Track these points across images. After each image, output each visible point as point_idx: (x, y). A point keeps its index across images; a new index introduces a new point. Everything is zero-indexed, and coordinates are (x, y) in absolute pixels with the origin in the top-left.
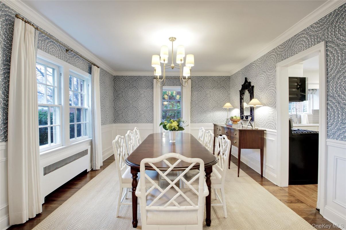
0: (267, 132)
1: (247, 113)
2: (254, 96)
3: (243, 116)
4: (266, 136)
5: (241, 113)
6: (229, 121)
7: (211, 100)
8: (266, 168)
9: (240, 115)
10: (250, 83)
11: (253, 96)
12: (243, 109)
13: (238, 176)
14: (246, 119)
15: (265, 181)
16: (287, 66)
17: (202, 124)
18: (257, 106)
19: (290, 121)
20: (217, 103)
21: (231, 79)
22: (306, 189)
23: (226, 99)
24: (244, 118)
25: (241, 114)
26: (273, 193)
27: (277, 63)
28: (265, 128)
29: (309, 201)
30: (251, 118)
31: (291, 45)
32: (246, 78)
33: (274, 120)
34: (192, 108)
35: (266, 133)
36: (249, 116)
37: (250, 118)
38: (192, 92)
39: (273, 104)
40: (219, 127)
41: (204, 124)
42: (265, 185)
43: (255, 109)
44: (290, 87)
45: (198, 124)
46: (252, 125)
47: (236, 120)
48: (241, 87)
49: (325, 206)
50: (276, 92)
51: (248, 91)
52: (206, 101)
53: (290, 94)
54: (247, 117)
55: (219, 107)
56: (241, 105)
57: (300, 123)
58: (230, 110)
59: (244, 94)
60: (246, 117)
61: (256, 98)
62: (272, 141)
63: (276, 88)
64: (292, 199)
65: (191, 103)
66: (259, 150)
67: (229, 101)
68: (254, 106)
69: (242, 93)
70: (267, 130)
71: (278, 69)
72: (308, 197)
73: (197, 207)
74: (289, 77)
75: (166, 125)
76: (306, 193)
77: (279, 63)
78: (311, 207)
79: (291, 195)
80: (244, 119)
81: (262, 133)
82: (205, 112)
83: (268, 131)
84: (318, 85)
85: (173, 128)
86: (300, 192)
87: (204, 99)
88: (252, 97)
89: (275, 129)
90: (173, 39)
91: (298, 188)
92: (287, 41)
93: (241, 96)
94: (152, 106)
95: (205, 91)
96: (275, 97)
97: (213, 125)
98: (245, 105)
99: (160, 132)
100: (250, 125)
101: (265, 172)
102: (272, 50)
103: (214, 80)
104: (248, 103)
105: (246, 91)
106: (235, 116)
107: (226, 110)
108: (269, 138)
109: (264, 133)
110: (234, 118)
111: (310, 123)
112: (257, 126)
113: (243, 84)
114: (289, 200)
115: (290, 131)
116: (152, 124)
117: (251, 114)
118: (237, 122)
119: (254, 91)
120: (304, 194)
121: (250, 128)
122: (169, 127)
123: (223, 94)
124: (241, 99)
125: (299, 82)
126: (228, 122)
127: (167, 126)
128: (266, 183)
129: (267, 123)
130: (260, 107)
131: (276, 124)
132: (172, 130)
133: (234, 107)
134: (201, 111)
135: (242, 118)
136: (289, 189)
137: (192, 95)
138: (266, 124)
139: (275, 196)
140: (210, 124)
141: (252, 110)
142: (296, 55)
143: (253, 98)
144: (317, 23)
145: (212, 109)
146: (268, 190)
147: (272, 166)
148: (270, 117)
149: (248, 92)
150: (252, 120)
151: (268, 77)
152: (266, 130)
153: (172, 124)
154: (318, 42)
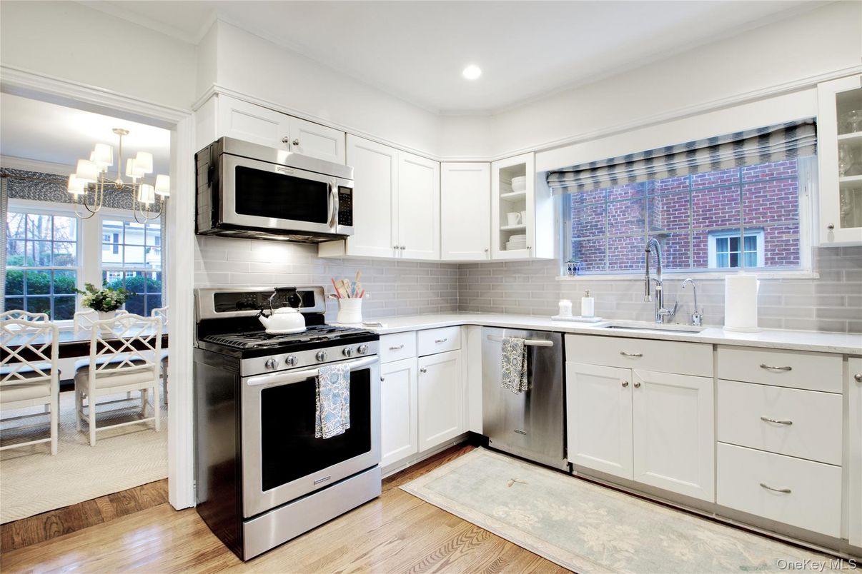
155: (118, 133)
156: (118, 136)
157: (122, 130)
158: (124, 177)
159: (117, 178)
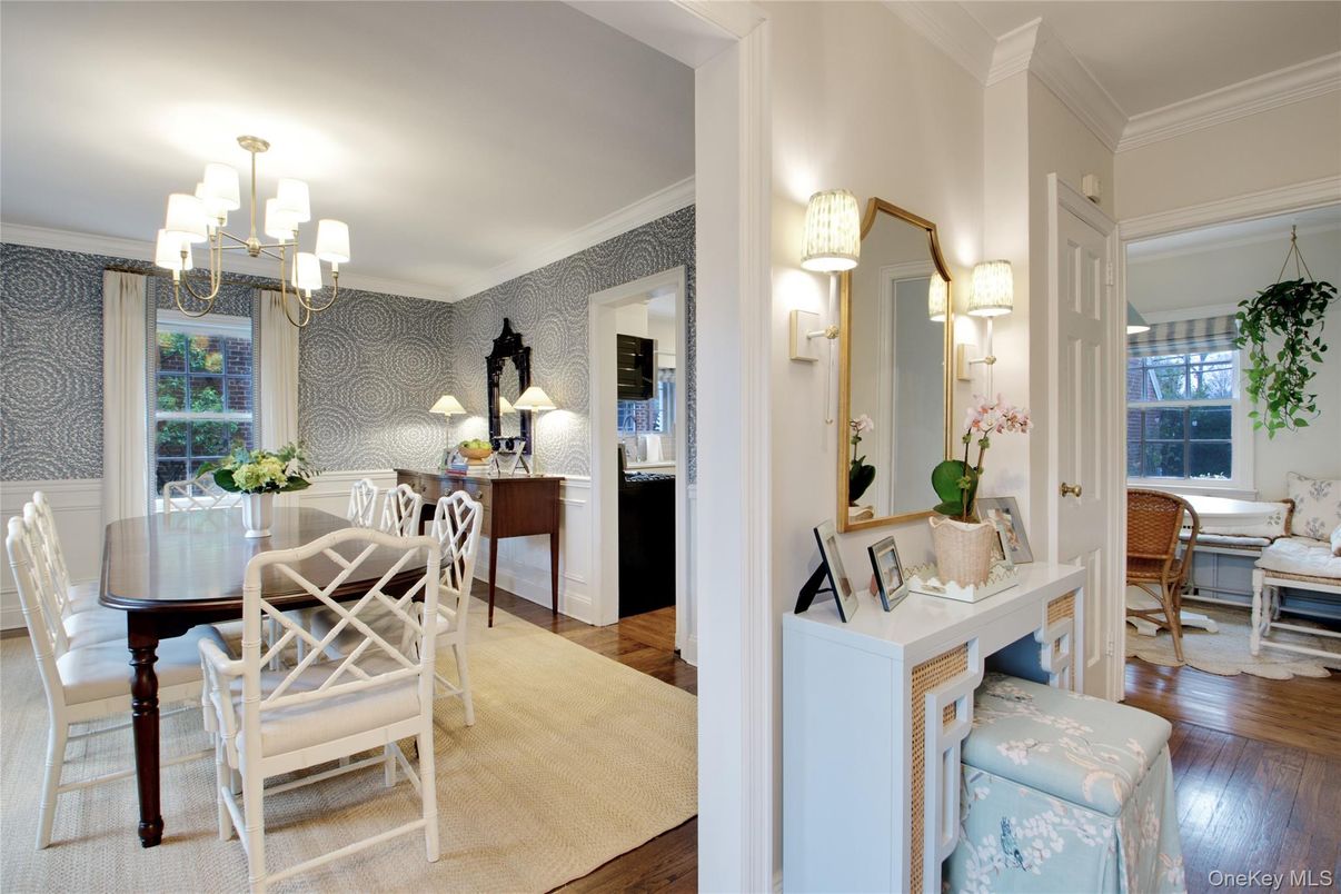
0: (568, 484)
1: (509, 431)
2: (532, 379)
3: (497, 440)
4: (564, 496)
5: (491, 429)
6: (454, 458)
7: (382, 381)
8: (564, 587)
9: (488, 436)
10: (518, 337)
11: (529, 378)
12: (498, 417)
13: (490, 626)
14: (507, 451)
15: (562, 622)
16: (613, 305)
17: (350, 472)
18: (541, 408)
19: (620, 450)
20: (408, 395)
21: (453, 315)
22: (655, 620)
23: (438, 380)
24: (503, 445)
25: (491, 435)
26: (586, 642)
27: (589, 293)
28: (562, 473)
29: (661, 641)
30: (524, 443)
31: (622, 253)
32: (506, 321)
33: (583, 447)
34: (304, 409)
35: (564, 487)
36: (516, 438)
37: (519, 447)
38: (302, 348)
39: (579, 405)
40: (420, 478)
41: (355, 471)
42: (563, 631)
43: (534, 418)
44: (621, 362)
45: (334, 473)
46: (526, 467)
47: (478, 454)
48: (492, 345)
49: (688, 637)
50: (587, 371)
51: (515, 361)
52: (363, 385)
53: (620, 380)
54: (510, 443)
55: (417, 409)
56: (490, 403)
57: (645, 459)
58: (454, 420)
59: (500, 369)
60: (507, 443)
61: (537, 386)
62: (580, 506)
63: (587, 360)
64: (627, 644)
65: (300, 389)
66: (547, 537)
67: (450, 390)
68: (533, 409)
69: (494, 366)
70: (566, 477)
71: (593, 309)
72: (657, 633)
73: (418, 668)
74: (618, 335)
75: (230, 473)
76: (657, 627)
77: (595, 294)
78: (665, 650)
79: (623, 637)
80: (500, 450)
81: (553, 487)
82: (360, 426)
83: (570, 480)
84: (674, 358)
85: (268, 480)
86: (644, 627)
87: (353, 376)
88: (525, 382)
89: (587, 472)
90: (254, 145)
91: (639, 622)
92: (612, 240)
93: (490, 377)
94: (92, 397)
95: (360, 349)
96: (586, 386)
97: (396, 474)
98: (504, 405)
99: (145, 514)
100: (521, 465)
101: (562, 596)
102: (578, 254)
103: (394, 311)
104: (512, 402)
105: (506, 363)
106: (476, 440)
107: (438, 420)
108: (572, 499)
109: (559, 486)
110: (474, 446)
111: (665, 459)
112: (542, 466)
113: (497, 336)
114: (620, 649)
115: (622, 475)
116: (98, 480)
117: (524, 434)
118: (480, 459)
119: (533, 364)
120: (652, 630)
121: (520, 474)
122: (247, 479)
123: (426, 364)
124: (493, 385)
125: (638, 350)
126: (449, 461)
127: (239, 477)
128: (566, 625)
129: (566, 457)
130: (548, 411)
131: (588, 458)
132: (259, 490)
133: (470, 412)
134: (344, 424)
135: (496, 446)
136: (620, 627)
137: (302, 359)
138: (563, 462)
139: (590, 648)
140: (379, 471)
141: (525, 419)
142: (632, 282)
143: (529, 385)
144: (672, 217)
145: (388, 417)
146: (571, 639)
147: (580, 577)
148: (574, 439)
149: (513, 366)
150: (527, 450)
151: (569, 329)
152: (563, 479)
153: (260, 467)
154: (675, 264)
155: (246, 148)
156: (248, 154)
157: (254, 139)
158: (261, 234)
159: (249, 235)
